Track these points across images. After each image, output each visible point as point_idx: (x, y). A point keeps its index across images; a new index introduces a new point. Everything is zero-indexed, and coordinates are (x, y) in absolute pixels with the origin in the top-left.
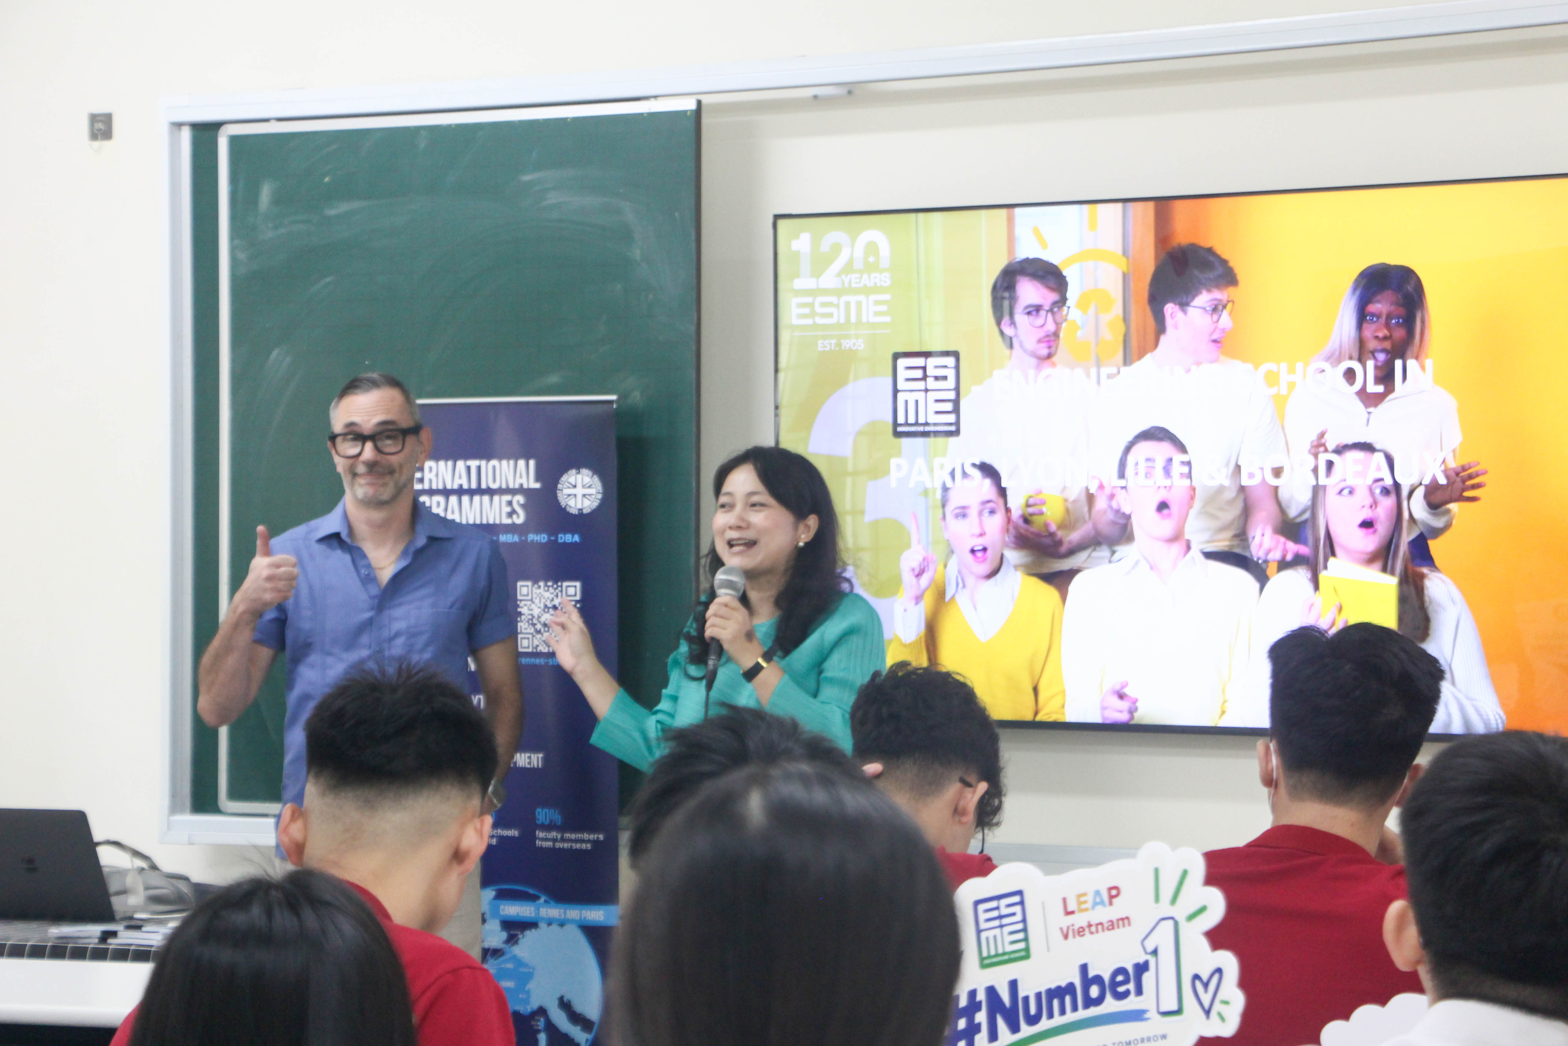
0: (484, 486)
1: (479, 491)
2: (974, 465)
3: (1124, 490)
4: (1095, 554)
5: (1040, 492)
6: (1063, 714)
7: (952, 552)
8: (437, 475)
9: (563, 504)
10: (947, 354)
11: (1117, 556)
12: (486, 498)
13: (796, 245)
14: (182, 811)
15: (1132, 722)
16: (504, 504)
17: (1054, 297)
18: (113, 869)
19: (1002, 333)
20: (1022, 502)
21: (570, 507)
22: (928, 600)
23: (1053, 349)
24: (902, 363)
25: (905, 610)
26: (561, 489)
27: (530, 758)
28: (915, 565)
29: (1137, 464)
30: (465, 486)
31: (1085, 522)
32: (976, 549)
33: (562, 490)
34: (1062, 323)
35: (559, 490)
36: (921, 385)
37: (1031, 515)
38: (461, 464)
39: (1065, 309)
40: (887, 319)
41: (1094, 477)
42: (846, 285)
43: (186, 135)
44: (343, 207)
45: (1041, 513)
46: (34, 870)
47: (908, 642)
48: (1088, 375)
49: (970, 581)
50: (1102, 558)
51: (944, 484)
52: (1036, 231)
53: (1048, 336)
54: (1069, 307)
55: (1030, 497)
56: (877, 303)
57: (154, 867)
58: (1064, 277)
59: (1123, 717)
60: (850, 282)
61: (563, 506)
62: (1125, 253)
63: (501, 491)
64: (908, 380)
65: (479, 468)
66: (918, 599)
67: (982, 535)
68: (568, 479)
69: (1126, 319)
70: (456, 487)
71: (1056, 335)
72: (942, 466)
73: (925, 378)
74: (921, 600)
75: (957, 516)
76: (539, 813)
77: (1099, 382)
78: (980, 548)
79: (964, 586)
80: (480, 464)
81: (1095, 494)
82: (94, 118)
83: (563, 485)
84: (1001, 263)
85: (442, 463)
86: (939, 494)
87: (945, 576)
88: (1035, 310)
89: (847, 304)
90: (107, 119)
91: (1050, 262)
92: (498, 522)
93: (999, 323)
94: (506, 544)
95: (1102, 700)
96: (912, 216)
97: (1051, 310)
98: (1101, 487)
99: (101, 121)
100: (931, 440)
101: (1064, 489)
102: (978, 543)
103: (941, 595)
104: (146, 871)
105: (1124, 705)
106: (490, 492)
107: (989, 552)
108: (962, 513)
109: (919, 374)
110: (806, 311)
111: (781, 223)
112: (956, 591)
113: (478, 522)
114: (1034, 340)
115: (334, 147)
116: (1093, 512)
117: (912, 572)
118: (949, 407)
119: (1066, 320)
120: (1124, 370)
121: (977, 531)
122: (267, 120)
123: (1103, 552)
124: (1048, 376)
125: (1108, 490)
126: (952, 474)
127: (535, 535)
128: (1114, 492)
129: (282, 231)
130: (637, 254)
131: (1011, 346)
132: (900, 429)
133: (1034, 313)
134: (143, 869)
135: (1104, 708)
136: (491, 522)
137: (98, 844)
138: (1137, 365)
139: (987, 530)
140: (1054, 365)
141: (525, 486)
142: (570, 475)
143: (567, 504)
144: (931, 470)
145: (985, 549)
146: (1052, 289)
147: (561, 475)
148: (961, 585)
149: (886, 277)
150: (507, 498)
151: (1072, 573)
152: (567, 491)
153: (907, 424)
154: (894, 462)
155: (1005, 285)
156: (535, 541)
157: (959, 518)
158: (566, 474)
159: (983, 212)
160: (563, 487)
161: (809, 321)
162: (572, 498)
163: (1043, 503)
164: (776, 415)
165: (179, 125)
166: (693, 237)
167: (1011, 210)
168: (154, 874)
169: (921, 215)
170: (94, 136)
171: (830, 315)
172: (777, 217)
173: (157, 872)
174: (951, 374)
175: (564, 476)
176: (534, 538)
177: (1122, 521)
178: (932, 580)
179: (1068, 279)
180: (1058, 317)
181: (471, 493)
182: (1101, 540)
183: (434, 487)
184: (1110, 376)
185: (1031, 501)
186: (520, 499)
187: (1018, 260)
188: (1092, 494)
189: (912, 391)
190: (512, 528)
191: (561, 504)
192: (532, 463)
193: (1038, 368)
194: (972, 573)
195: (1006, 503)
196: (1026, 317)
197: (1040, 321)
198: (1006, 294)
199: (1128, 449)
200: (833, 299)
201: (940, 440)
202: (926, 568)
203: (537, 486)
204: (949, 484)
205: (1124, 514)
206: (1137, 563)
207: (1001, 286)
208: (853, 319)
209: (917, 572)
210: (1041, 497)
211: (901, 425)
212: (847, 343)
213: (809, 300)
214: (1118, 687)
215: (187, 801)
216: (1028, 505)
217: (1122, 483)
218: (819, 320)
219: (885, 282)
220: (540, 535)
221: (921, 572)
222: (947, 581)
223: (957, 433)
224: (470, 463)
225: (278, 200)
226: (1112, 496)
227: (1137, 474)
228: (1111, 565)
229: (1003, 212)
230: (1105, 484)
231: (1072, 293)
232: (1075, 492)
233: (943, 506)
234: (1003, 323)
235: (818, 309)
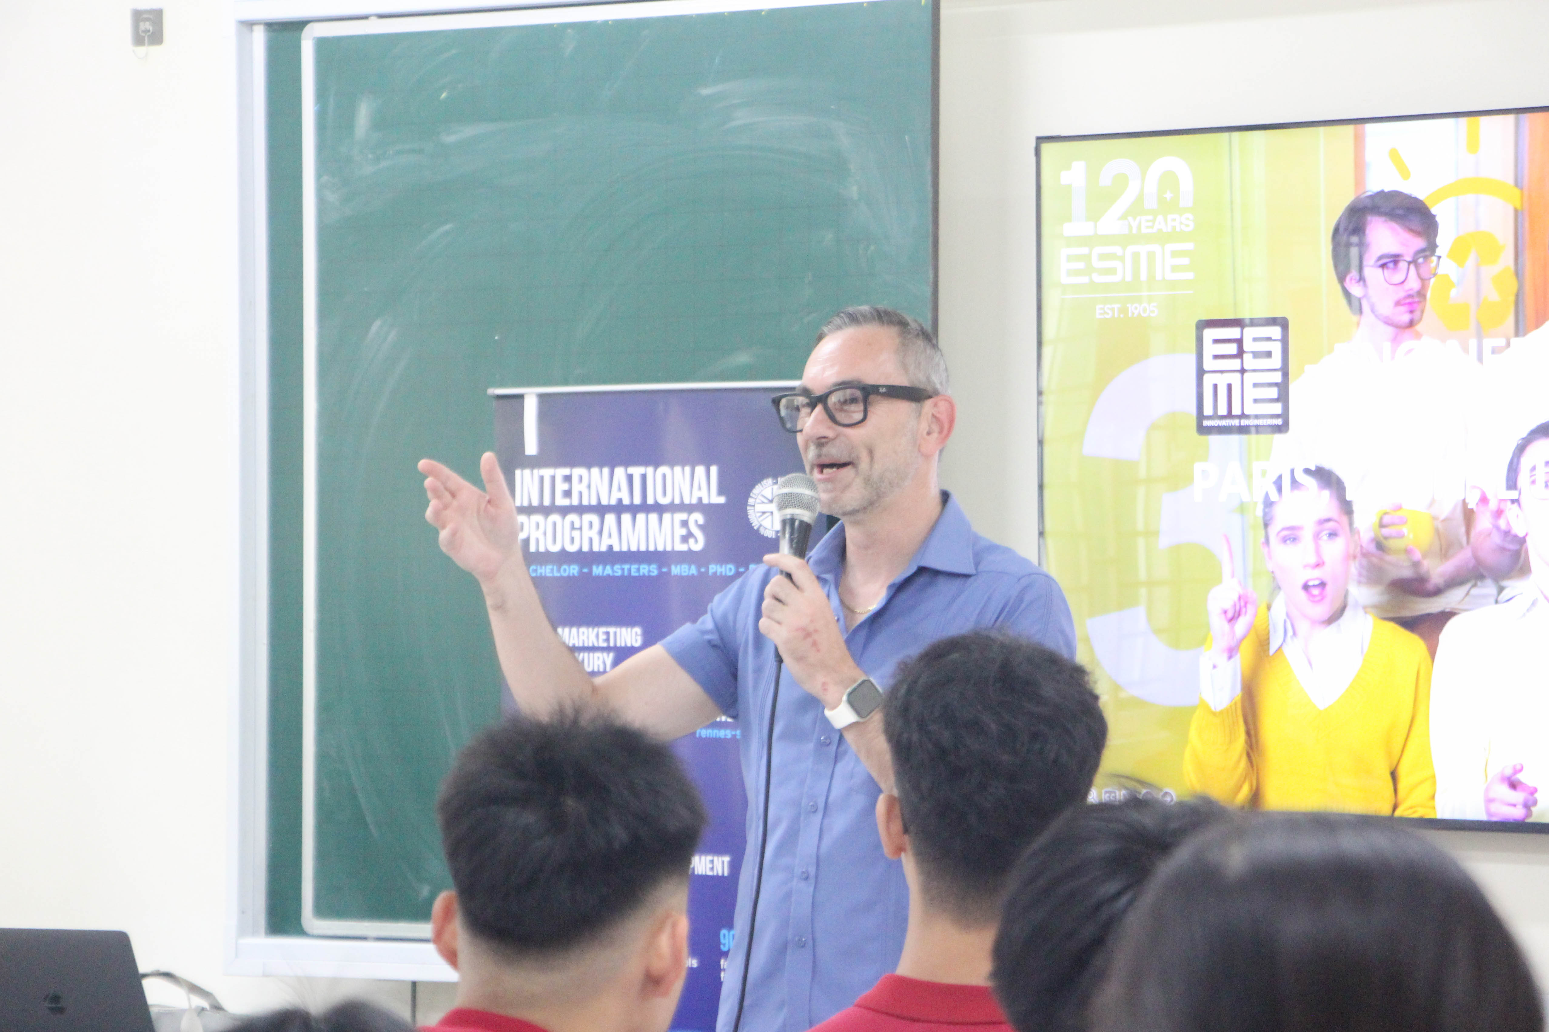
0: (650, 501)
1: (645, 508)
2: (1307, 471)
3: (1516, 505)
4: (1474, 591)
5: (1399, 508)
6: (1434, 808)
7: (1278, 588)
8: (589, 486)
9: (755, 524)
10: (1272, 321)
11: (1505, 594)
12: (653, 517)
13: (1066, 177)
14: (254, 933)
15: (1529, 820)
16: (677, 524)
17: (1419, 243)
18: (167, 1009)
19: (1347, 294)
20: (1375, 520)
21: (766, 529)
22: (1246, 651)
23: (1417, 314)
24: (1210, 334)
25: (1215, 667)
26: (753, 504)
27: (712, 862)
28: (1228, 605)
29: (1534, 469)
30: (626, 501)
31: (1461, 547)
32: (1311, 583)
33: (754, 506)
34: (1430, 279)
35: (751, 506)
36: (1235, 364)
37: (1386, 538)
38: (620, 472)
39: (1434, 259)
40: (1190, 275)
41: (1474, 487)
42: (1134, 231)
43: (259, 36)
44: (468, 131)
45: (1401, 536)
46: (60, 1010)
47: (1219, 709)
48: (1466, 350)
49: (1303, 627)
50: (1485, 596)
51: (1267, 496)
52: (1394, 155)
53: (1410, 296)
54: (1439, 257)
55: (1386, 514)
56: (1175, 254)
57: (217, 1007)
58: (1434, 217)
59: (1517, 813)
60: (1139, 227)
61: (755, 528)
62: (1517, 183)
63: (672, 508)
64: (1216, 357)
65: (644, 477)
66: (1231, 652)
67: (1317, 565)
68: (762, 491)
69: (1518, 273)
70: (613, 502)
71: (1421, 294)
72: (1264, 473)
73: (1240, 354)
74: (1237, 653)
75: (1285, 540)
76: (724, 935)
77: (1480, 359)
78: (1317, 582)
79: (1295, 634)
80: (646, 472)
81: (1475, 509)
82: (138, 16)
83: (756, 499)
84: (1346, 198)
85: (595, 471)
86: (1259, 512)
87: (1268, 620)
88: (1391, 261)
89: (1136, 256)
90: (156, 16)
91: (1413, 196)
92: (669, 548)
93: (1342, 279)
94: (680, 578)
95: (1487, 790)
96: (1225, 136)
97: (1414, 262)
98: (1484, 500)
99: (147, 19)
100: (1253, 438)
101: (1432, 503)
102: (1313, 576)
103: (1263, 645)
104: (206, 1012)
105: (1518, 797)
106: (659, 509)
107: (1329, 589)
108: (1291, 536)
109: (1232, 349)
110: (1081, 265)
111: (1046, 147)
112: (1284, 640)
113: (643, 548)
114: (1390, 303)
115: (454, 52)
116: (1473, 534)
117: (1223, 616)
118: (1273, 393)
119: (1435, 275)
120: (1514, 341)
121: (1313, 560)
122: (365, 17)
123: (1488, 588)
124: (1410, 351)
125: (1493, 505)
126: (1278, 484)
127: (718, 566)
128: (1502, 506)
129: (384, 164)
130: (853, 191)
131: (1360, 311)
132: (1206, 423)
133: (1391, 265)
134: (203, 1009)
135: (1489, 801)
136: (660, 548)
137: (145, 976)
138: (1534, 335)
139: (1327, 558)
140: (1418, 336)
141: (705, 501)
142: (764, 486)
143: (761, 525)
144: (1249, 477)
145: (1322, 585)
146: (1418, 234)
147: (753, 487)
148: (1290, 633)
149: (1187, 219)
150: (681, 516)
151: (1445, 616)
152: (760, 508)
153: (1215, 416)
154: (1198, 467)
155: (1351, 227)
156: (718, 574)
157: (1288, 542)
158: (759, 485)
159: (1321, 129)
160: (755, 502)
161: (1085, 280)
162: (769, 516)
163: (1403, 521)
164: (1039, 403)
165: (249, 24)
166: (929, 167)
167: (1359, 126)
168: (218, 1015)
169: (1236, 135)
170: (139, 40)
171: (1112, 271)
172: (1040, 140)
173: (221, 1012)
174: (1276, 348)
175: (757, 487)
176: (717, 569)
177: (1513, 547)
178: (1250, 627)
179: (1437, 219)
180: (1423, 270)
181: (634, 510)
182: (1485, 573)
183: (585, 502)
184: (1494, 351)
185: (1387, 519)
186: (698, 517)
187: (1370, 193)
188: (1472, 510)
189: (1222, 372)
190: (688, 557)
191: (753, 525)
192: (714, 470)
193: (1396, 341)
194: (1305, 616)
195: (1351, 524)
196: (1380, 270)
197: (1399, 277)
198: (1355, 239)
199: (1521, 449)
200: (1117, 250)
201: (1263, 438)
202: (1244, 610)
203: (722, 500)
204: (1274, 496)
205: (1516, 536)
206: (1534, 603)
207: (1346, 229)
208: (1143, 276)
209: (1230, 615)
210: (1399, 513)
211: (1209, 418)
212: (1136, 308)
213: (1084, 250)
214: (1508, 772)
215: (262, 919)
216: (1382, 525)
217: (1514, 494)
218: (1097, 278)
219: (1187, 225)
220: (726, 565)
221: (1236, 615)
222: (1271, 627)
223: (1283, 428)
224: (632, 470)
225: (379, 123)
226: (1499, 513)
227: (1533, 482)
228: (1498, 605)
229: (1350, 129)
230: (1489, 496)
231: (1444, 239)
232: (1447, 506)
233: (1266, 525)
234: (1348, 279)
235: (1096, 263)
